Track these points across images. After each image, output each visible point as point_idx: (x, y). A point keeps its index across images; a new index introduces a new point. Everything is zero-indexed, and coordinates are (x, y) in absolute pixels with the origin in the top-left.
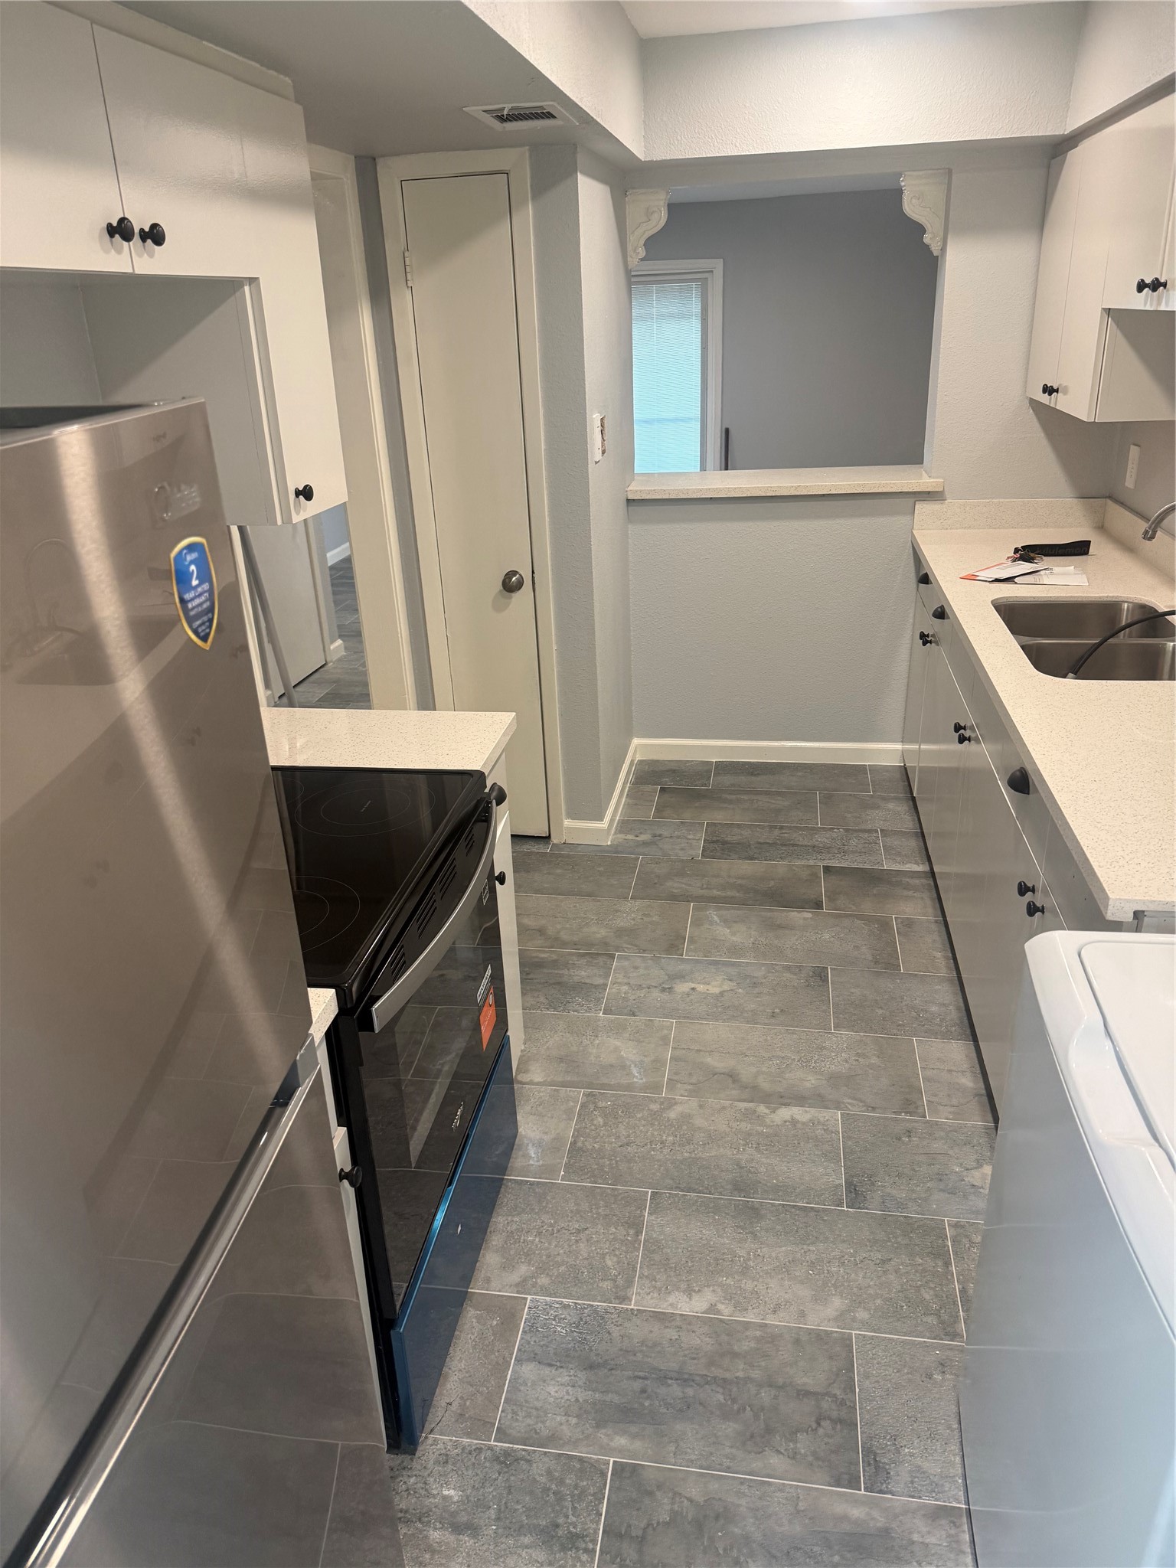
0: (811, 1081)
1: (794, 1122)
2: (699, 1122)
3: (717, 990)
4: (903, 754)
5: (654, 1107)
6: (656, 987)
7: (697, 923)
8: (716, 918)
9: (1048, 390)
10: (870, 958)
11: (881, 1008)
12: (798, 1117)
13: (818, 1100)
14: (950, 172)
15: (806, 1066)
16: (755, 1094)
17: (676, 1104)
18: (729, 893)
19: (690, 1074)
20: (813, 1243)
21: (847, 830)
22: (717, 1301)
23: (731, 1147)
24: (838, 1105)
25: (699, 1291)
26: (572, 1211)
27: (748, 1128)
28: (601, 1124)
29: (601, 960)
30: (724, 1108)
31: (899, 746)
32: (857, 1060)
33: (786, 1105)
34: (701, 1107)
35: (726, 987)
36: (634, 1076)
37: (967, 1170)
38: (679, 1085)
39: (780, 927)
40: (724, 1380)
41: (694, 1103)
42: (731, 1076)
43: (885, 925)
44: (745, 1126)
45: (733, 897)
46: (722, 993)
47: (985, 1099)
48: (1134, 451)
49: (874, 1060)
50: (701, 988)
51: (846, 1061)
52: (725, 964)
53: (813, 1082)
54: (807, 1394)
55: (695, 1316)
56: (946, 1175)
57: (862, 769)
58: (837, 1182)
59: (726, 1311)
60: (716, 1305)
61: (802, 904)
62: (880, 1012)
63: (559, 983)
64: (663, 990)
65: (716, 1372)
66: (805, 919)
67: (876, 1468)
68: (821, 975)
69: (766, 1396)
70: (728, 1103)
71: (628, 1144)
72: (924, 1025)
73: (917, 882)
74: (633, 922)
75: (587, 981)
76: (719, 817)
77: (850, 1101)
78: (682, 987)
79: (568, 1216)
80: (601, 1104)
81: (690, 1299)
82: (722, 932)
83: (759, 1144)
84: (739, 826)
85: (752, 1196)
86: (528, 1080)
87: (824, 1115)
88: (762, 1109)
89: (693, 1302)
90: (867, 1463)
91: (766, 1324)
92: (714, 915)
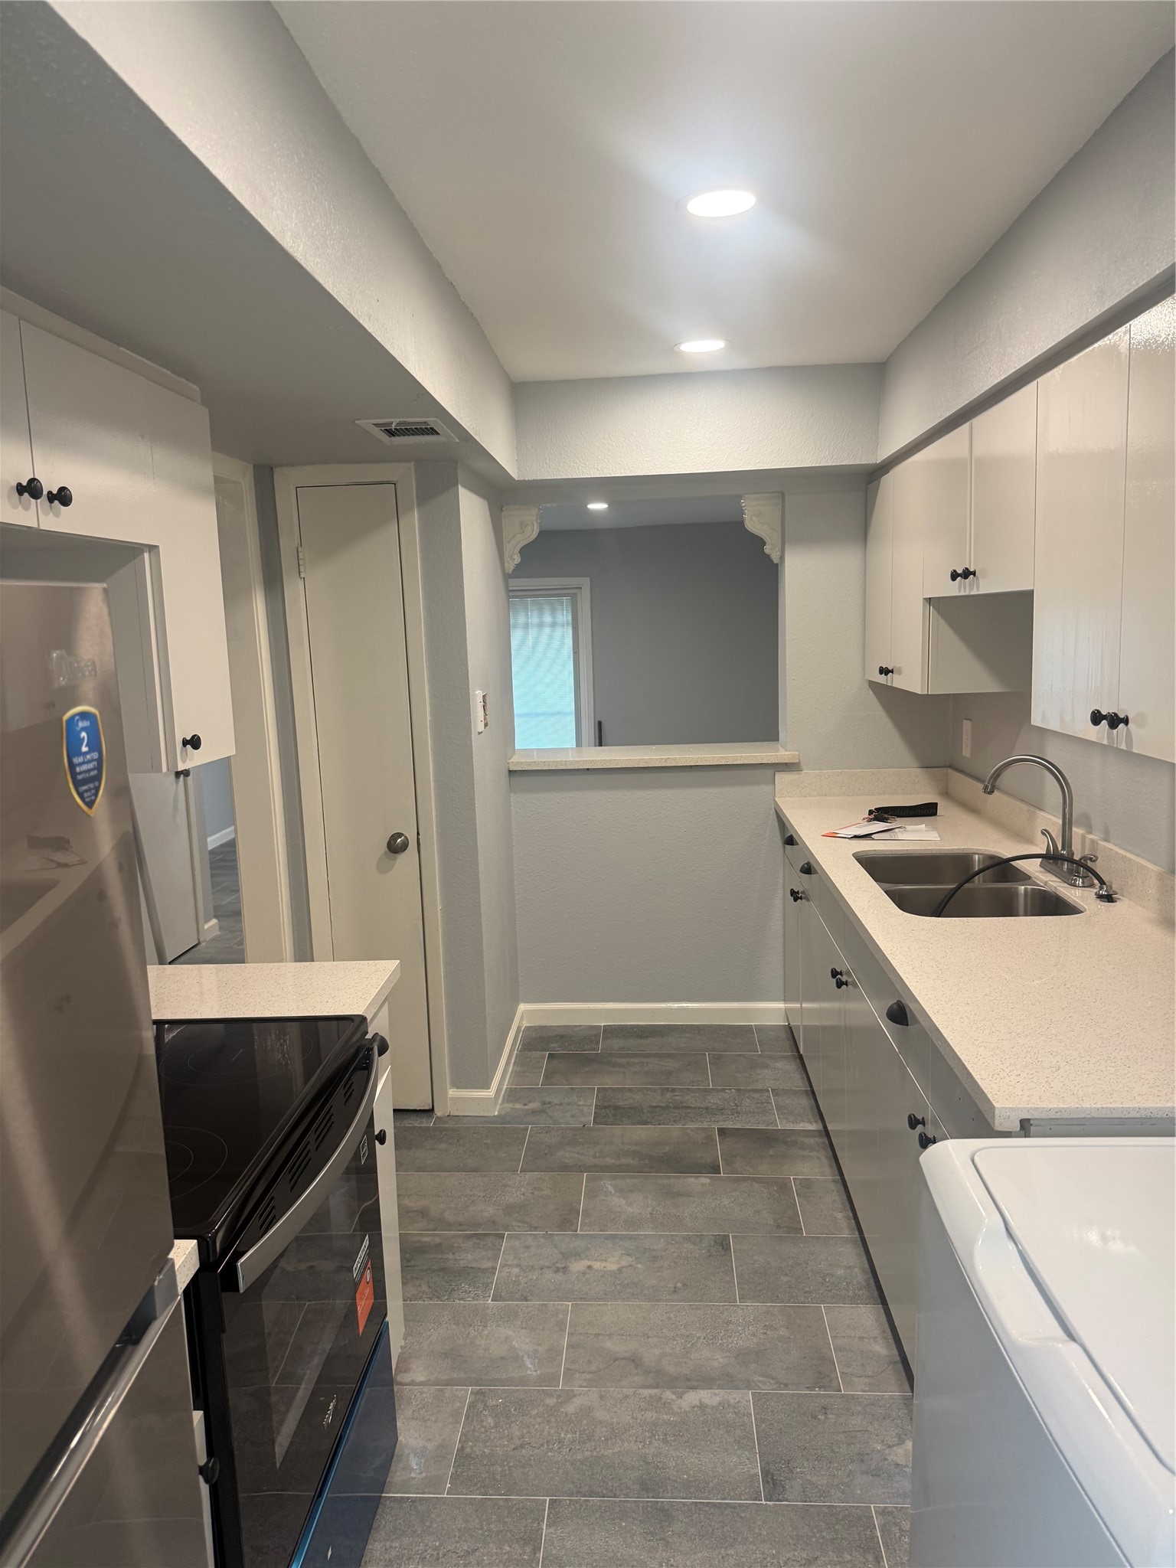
0: (719, 1360)
1: (702, 1406)
2: (600, 1415)
3: (614, 1267)
4: (787, 1013)
5: (551, 1401)
6: (549, 1267)
7: (591, 1194)
8: (611, 1189)
9: (884, 671)
10: (772, 1223)
11: (787, 1275)
12: (706, 1401)
13: (725, 1379)
14: (783, 495)
15: (713, 1343)
16: (661, 1379)
17: (574, 1396)
18: (624, 1161)
19: (589, 1362)
20: (731, 1546)
21: (738, 1090)
23: (636, 1441)
24: (748, 1385)
26: (459, 1530)
27: (654, 1417)
28: (492, 1425)
29: (489, 1241)
30: (626, 1397)
31: (781, 1005)
32: (765, 1333)
33: (693, 1388)
34: (602, 1397)
35: (624, 1263)
36: (528, 1368)
37: (890, 1447)
38: (577, 1375)
39: (679, 1194)
41: (594, 1393)
42: (633, 1361)
43: (783, 1187)
44: (650, 1416)
45: (627, 1165)
46: (620, 1270)
47: (900, 1366)
48: (967, 725)
49: (783, 1332)
50: (597, 1265)
51: (754, 1335)
52: (622, 1238)
53: (721, 1360)
56: (868, 1454)
57: (747, 1030)
58: (753, 1472)
61: (697, 1169)
62: (785, 1279)
63: (443, 1269)
64: (557, 1270)
66: (702, 1185)
68: (723, 1243)
70: (631, 1391)
71: (522, 1446)
72: (830, 1291)
73: (812, 1141)
74: (523, 1198)
75: (474, 1265)
76: (610, 1081)
77: (761, 1379)
78: (577, 1266)
79: (455, 1536)
80: (491, 1403)
82: (618, 1202)
83: (666, 1435)
84: (630, 1090)
85: (660, 1495)
86: (409, 1380)
87: (734, 1396)
88: (668, 1395)
92: (608, 1185)
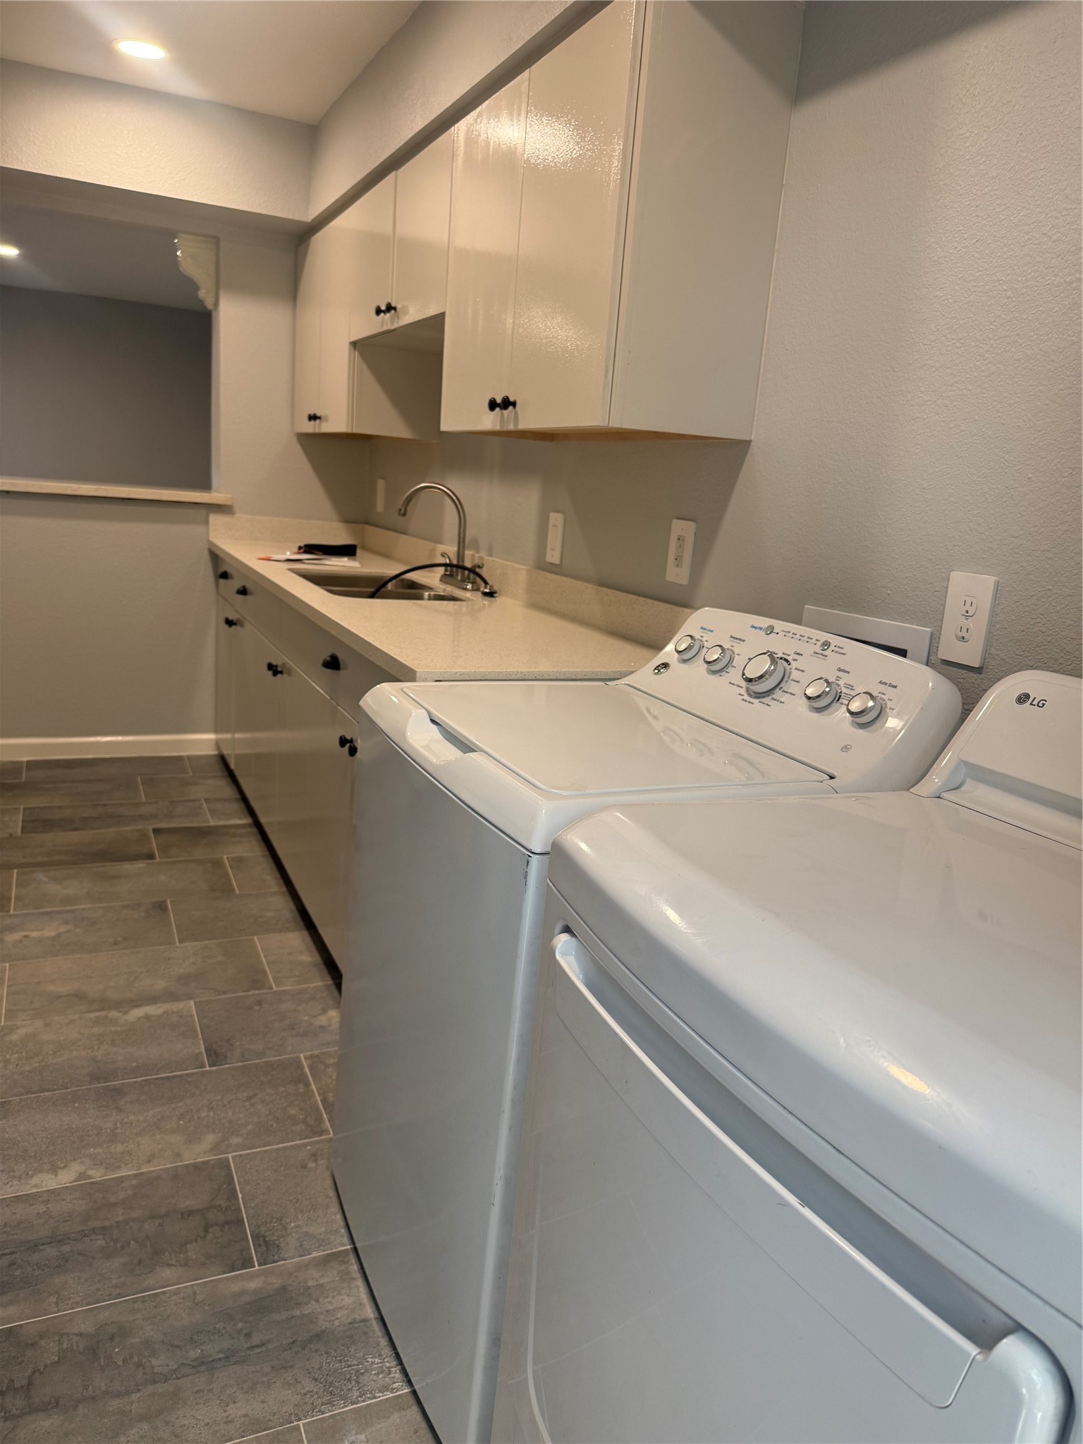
0: (161, 984)
1: (147, 1016)
2: (46, 1037)
3: (53, 934)
4: (217, 744)
7: (23, 885)
8: (44, 879)
9: (313, 418)
10: (207, 888)
11: (222, 921)
12: (151, 1012)
13: (170, 996)
14: (217, 240)
15: (154, 975)
16: (105, 1003)
17: (18, 1028)
18: (57, 858)
19: (31, 1002)
20: (180, 1101)
21: (172, 802)
22: (86, 1169)
23: (84, 1049)
24: (190, 997)
25: (65, 1166)
27: (101, 1031)
30: (72, 1021)
31: (212, 736)
32: (204, 961)
33: (138, 1006)
34: (46, 1025)
35: (62, 930)
37: (314, 1016)
38: (20, 1014)
39: (114, 878)
40: (104, 1228)
41: (39, 1024)
42: (77, 996)
43: (218, 864)
44: (96, 1030)
45: (60, 860)
46: (59, 935)
49: (220, 958)
50: (34, 934)
51: (194, 964)
52: (60, 912)
53: (163, 984)
54: (191, 1213)
55: (64, 1188)
56: (297, 1024)
57: (179, 759)
58: (197, 1051)
59: (97, 1175)
60: (85, 1173)
61: (132, 858)
62: (221, 924)
65: (93, 1224)
66: (138, 868)
67: (266, 1247)
68: (161, 907)
69: (149, 1227)
70: (76, 1016)
72: (262, 927)
73: (243, 831)
76: (36, 802)
77: (201, 991)
78: (12, 938)
81: (56, 1175)
82: (52, 888)
83: (114, 1041)
84: (59, 807)
85: (112, 1080)
87: (177, 1006)
88: (114, 1014)
89: (60, 1177)
90: (257, 1246)
91: (141, 1174)
92: (41, 876)
